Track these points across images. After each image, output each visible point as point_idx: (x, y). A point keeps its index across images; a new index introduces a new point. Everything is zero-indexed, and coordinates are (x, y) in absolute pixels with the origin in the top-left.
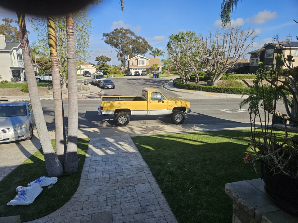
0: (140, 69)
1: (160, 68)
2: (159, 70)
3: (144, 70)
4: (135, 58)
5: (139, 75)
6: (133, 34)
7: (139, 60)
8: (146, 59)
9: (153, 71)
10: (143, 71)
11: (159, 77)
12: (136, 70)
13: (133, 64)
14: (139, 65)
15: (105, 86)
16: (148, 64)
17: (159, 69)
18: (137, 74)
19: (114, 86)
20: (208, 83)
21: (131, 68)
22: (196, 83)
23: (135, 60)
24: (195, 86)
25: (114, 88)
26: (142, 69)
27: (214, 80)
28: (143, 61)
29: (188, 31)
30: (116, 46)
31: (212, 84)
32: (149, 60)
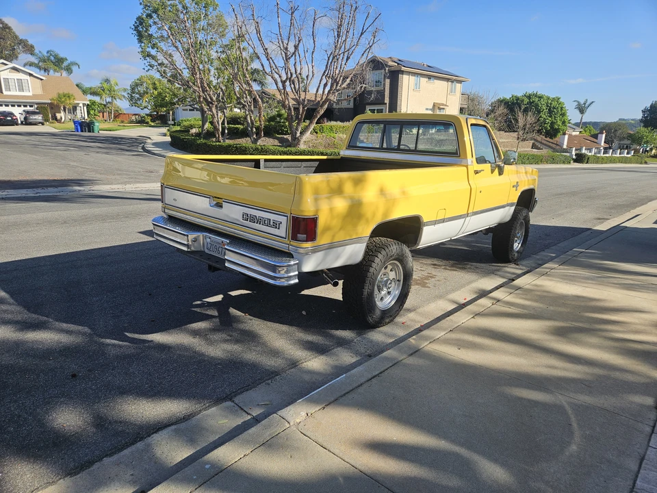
0: (19, 106)
1: (81, 105)
2: (78, 111)
3: (28, 108)
5: (14, 122)
7: (3, 76)
8: (31, 75)
9: (58, 116)
10: (28, 112)
11: (96, 129)
12: (4, 109)
14: (5, 93)
16: (39, 91)
17: (78, 108)
18: (4, 119)
20: (282, 141)
22: (255, 141)
26: (25, 106)
27: (298, 134)
28: (20, 81)
31: (296, 142)
32: (41, 79)
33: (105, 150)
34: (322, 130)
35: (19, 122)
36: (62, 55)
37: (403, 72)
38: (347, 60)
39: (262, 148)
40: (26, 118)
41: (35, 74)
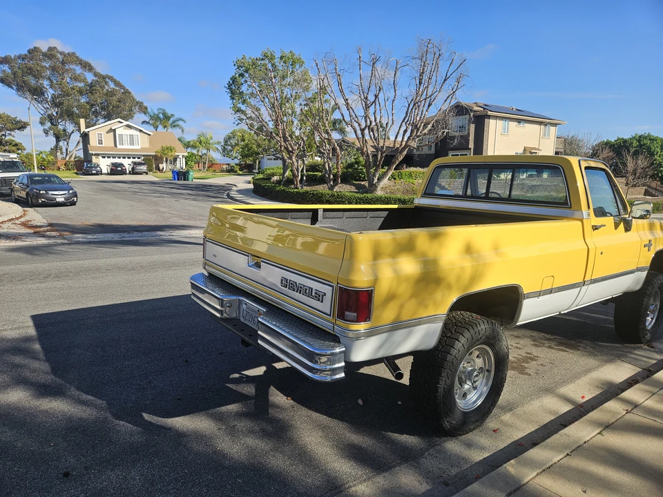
0: (129, 158)
1: (181, 157)
2: (178, 162)
3: (136, 160)
4: (108, 128)
5: (123, 172)
6: (87, 66)
7: (118, 132)
8: (141, 131)
9: (161, 166)
10: (135, 163)
11: (190, 177)
12: (117, 160)
13: (100, 142)
14: (119, 147)
15: (39, 196)
16: (147, 145)
17: (178, 159)
18: (116, 170)
19: (76, 196)
20: (359, 187)
21: (97, 155)
22: (332, 188)
23: (107, 133)
27: (376, 180)
28: (131, 136)
30: (37, 93)
31: (373, 188)
32: (149, 135)
33: (193, 197)
34: (400, 176)
35: (128, 172)
36: (169, 112)
37: (489, 117)
38: (429, 106)
39: (338, 195)
40: (133, 169)
41: (144, 131)
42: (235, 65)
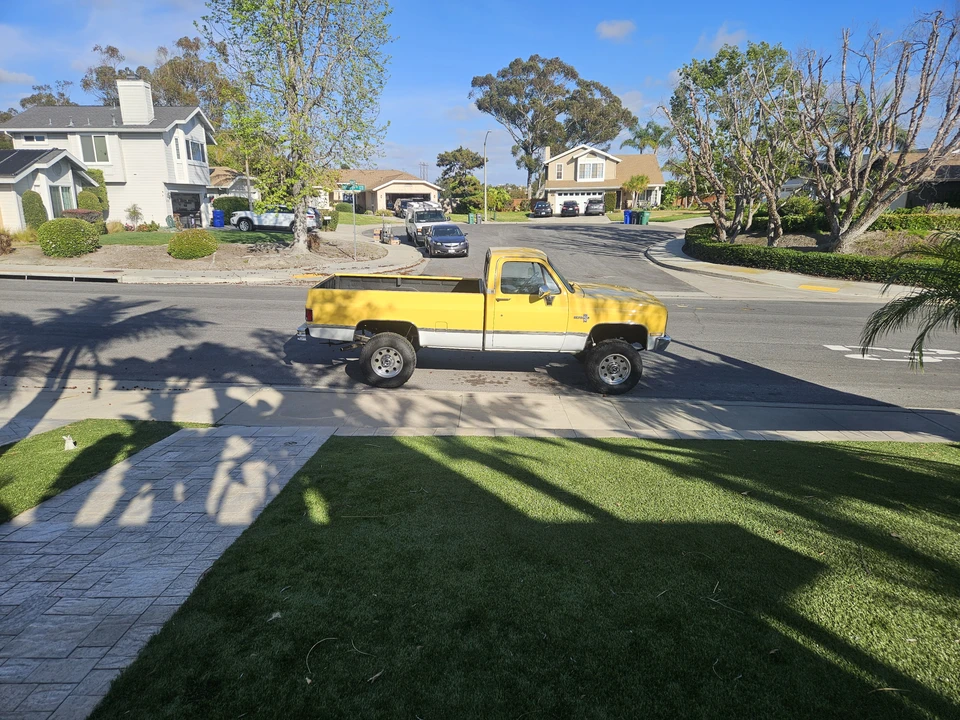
0: (583, 194)
1: (657, 188)
2: (653, 196)
3: (598, 197)
4: (569, 158)
5: (575, 214)
6: (570, 73)
7: (580, 162)
8: (606, 158)
9: (629, 203)
10: (592, 202)
11: (645, 220)
12: (569, 198)
13: (559, 176)
14: (579, 180)
15: (436, 247)
16: (612, 177)
17: (654, 193)
18: (569, 210)
19: (467, 248)
21: (553, 192)
23: (568, 164)
24: (763, 251)
25: (465, 255)
26: (589, 194)
27: (843, 230)
28: (595, 165)
29: (756, 44)
30: (513, 116)
31: (835, 244)
32: (617, 162)
35: (581, 213)
40: (587, 208)
41: (611, 157)
42: (681, 74)
